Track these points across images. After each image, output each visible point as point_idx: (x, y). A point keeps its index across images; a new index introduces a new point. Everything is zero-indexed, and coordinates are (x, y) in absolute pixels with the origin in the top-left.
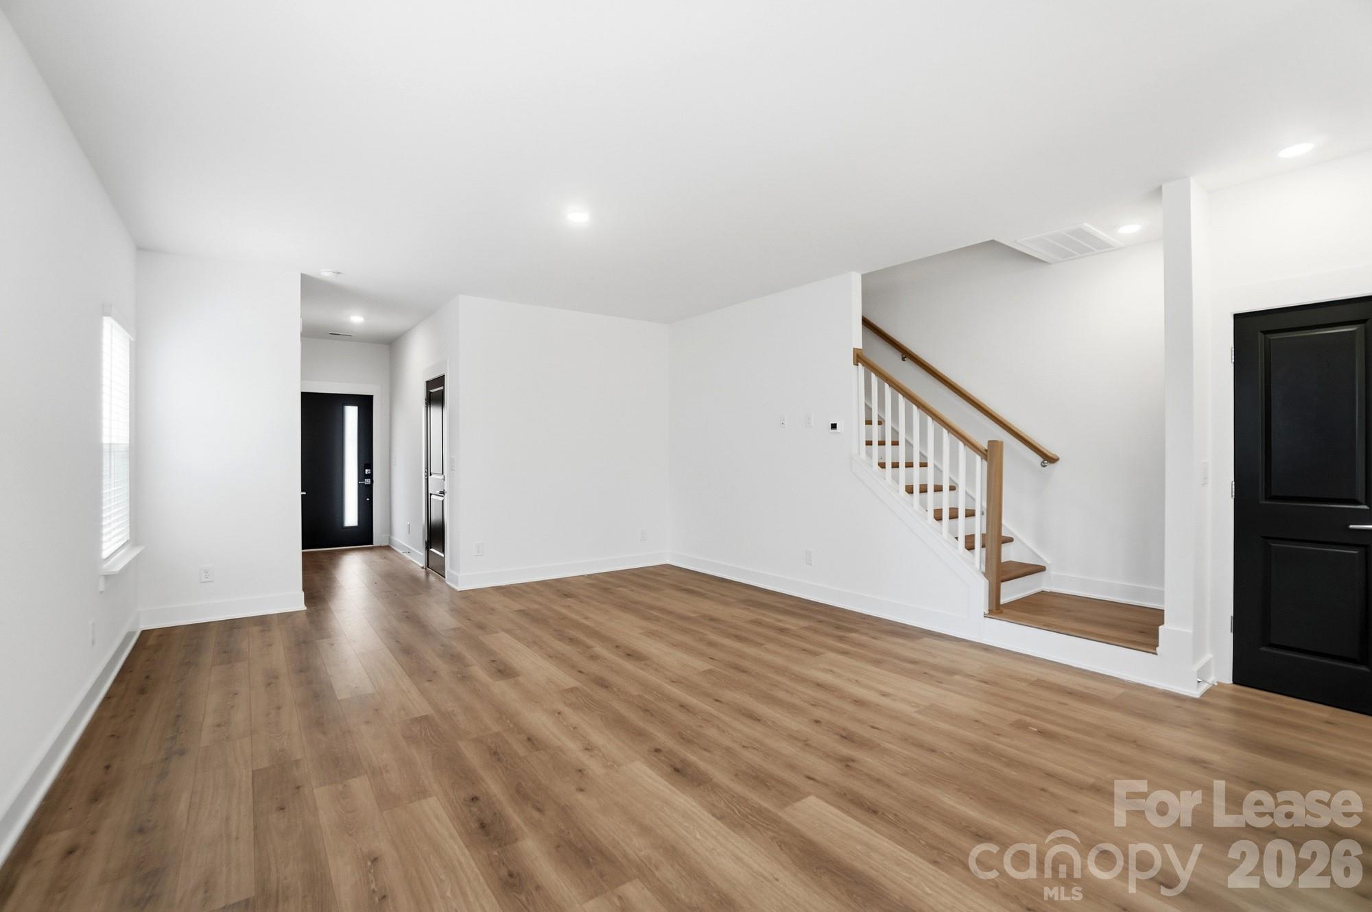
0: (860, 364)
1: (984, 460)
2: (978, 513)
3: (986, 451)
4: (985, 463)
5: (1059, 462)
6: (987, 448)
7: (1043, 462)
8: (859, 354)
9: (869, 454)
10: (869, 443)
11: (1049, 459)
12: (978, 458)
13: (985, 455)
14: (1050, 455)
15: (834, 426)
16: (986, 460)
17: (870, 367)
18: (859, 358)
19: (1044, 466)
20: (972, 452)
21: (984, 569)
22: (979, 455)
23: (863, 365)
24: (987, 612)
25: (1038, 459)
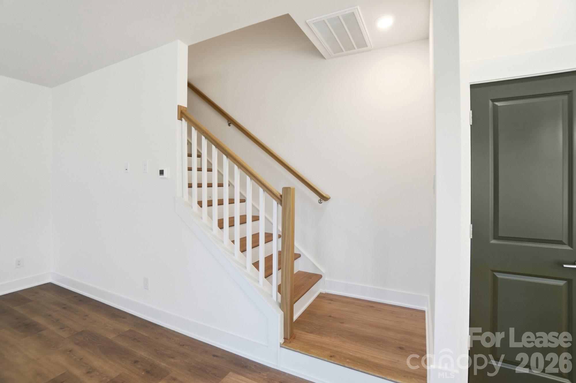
0: (183, 119)
1: (279, 205)
2: (275, 237)
3: (281, 196)
4: (280, 207)
5: (330, 199)
6: (282, 194)
7: (321, 199)
8: (183, 111)
9: (190, 194)
10: (190, 186)
11: (323, 198)
12: (275, 203)
13: (280, 199)
14: (324, 195)
15: (162, 172)
16: (281, 204)
17: (192, 123)
18: (182, 114)
19: (321, 203)
20: (270, 198)
21: (279, 300)
22: (276, 201)
23: (186, 121)
24: (282, 341)
25: (317, 198)
